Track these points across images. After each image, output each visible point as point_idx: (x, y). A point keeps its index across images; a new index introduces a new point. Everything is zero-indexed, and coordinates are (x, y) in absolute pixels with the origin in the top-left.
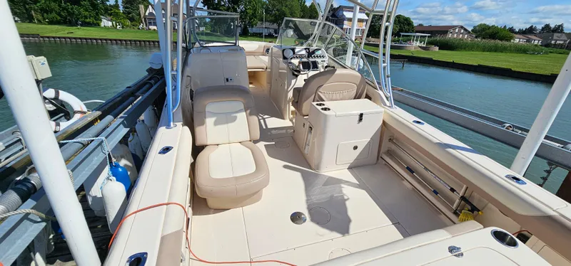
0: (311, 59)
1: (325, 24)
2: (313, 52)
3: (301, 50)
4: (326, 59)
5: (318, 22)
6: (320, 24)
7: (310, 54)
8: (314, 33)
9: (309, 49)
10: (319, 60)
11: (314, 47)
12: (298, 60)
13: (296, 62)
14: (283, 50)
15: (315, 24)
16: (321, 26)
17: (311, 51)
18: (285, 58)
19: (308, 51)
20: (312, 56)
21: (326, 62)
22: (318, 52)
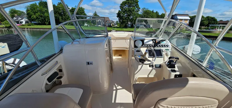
0: (156, 48)
1: (170, 22)
2: (159, 42)
3: (149, 41)
4: (170, 48)
5: (164, 20)
6: (166, 21)
7: (156, 44)
8: (161, 28)
9: (155, 40)
10: (163, 49)
11: (160, 39)
12: (146, 49)
13: (143, 50)
14: (135, 41)
15: (162, 21)
16: (167, 23)
17: (157, 42)
18: (135, 47)
19: (154, 41)
20: (158, 45)
21: (169, 51)
22: (163, 42)
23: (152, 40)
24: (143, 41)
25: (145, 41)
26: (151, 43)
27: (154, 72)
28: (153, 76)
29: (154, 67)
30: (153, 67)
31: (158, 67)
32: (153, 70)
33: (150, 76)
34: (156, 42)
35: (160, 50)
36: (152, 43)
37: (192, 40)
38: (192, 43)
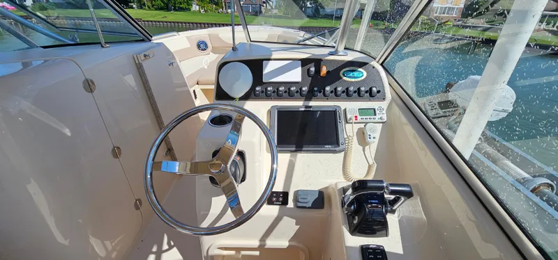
0: (318, 103)
3: (285, 66)
4: (385, 105)
7: (320, 81)
17: (324, 70)
18: (221, 95)
19: (313, 69)
20: (328, 89)
21: (378, 117)
22: (356, 74)
23: (305, 62)
24: (256, 66)
25: (269, 68)
26: (295, 75)
27: (289, 227)
28: (284, 244)
29: (291, 204)
30: (285, 202)
31: (310, 205)
32: (286, 219)
33: (271, 243)
34: (318, 70)
35: (334, 113)
36: (299, 79)
37: (501, 65)
38: (494, 81)
